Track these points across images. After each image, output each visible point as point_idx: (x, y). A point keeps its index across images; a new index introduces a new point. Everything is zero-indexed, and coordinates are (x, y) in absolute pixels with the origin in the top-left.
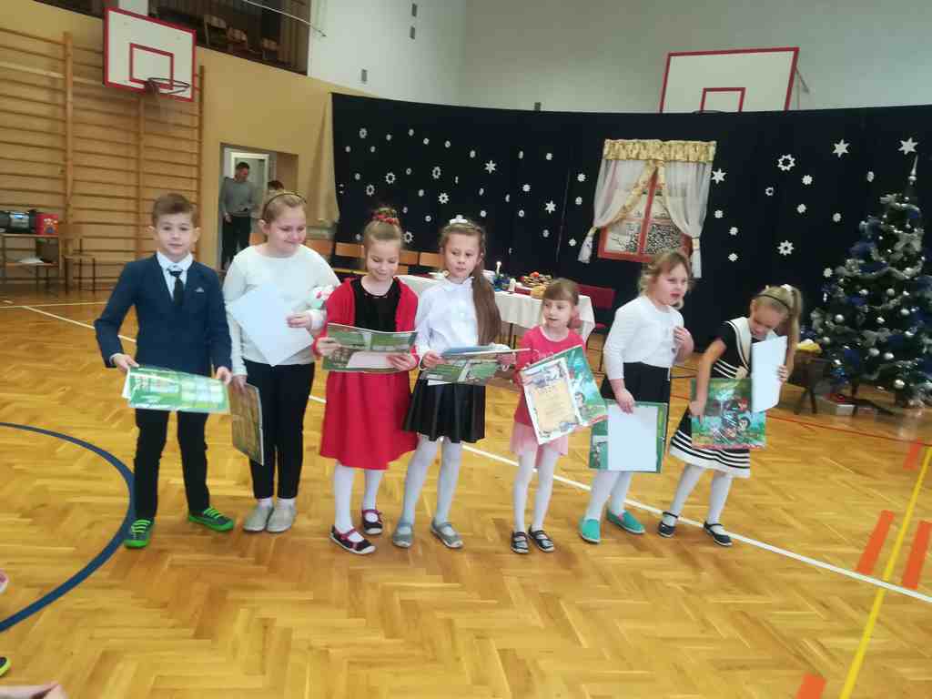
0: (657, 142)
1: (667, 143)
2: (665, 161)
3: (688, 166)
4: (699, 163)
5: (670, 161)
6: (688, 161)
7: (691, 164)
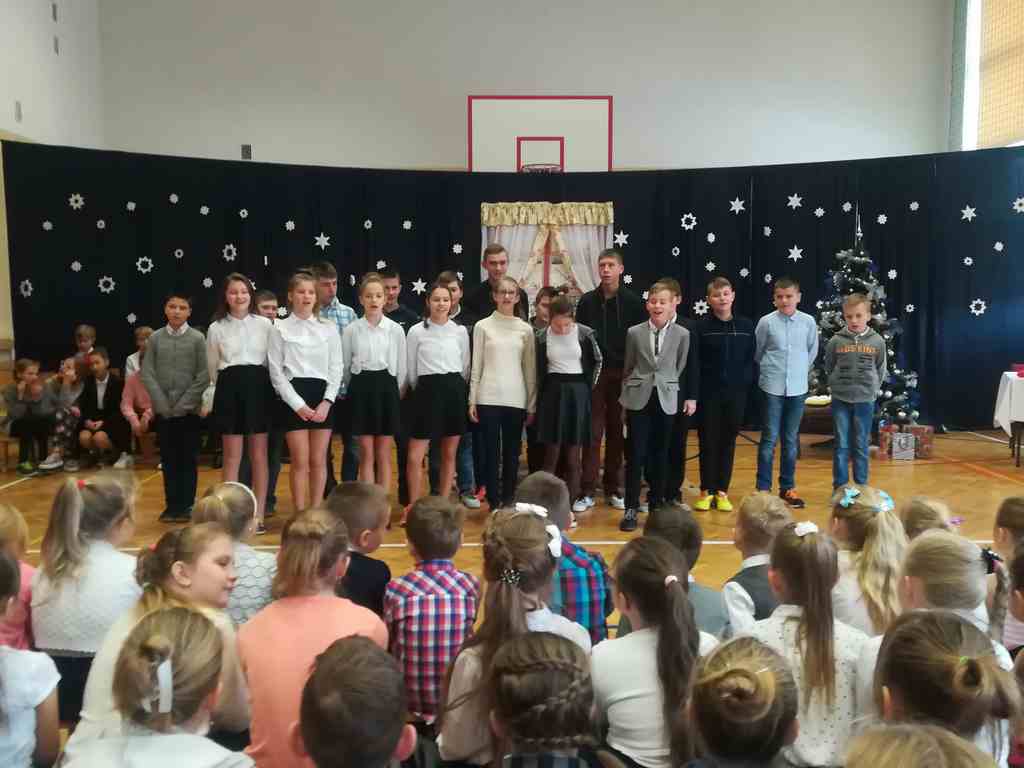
0: (547, 204)
1: (560, 205)
2: (560, 225)
3: (587, 230)
4: (599, 227)
5: (567, 225)
6: (586, 224)
7: (590, 228)
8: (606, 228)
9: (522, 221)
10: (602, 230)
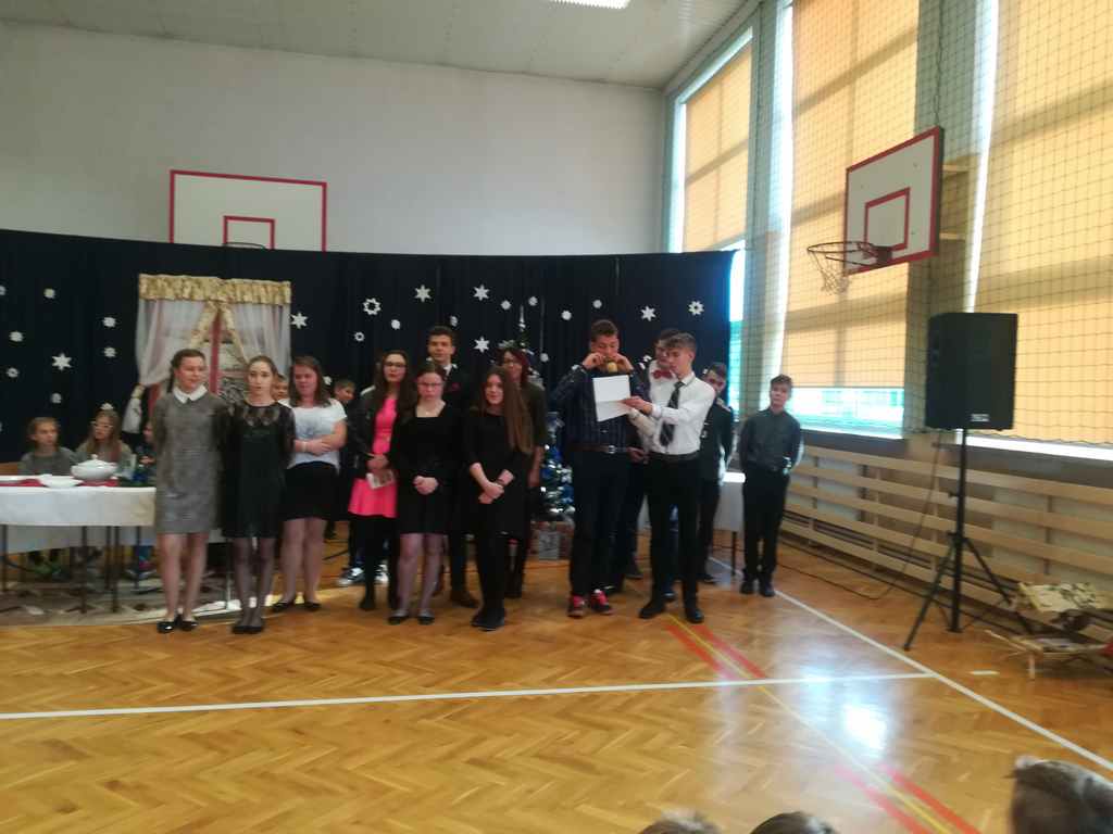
0: (215, 280)
1: (230, 281)
2: (230, 303)
3: (261, 309)
4: (274, 306)
5: (237, 303)
6: (260, 303)
7: (264, 307)
8: (281, 307)
9: (186, 295)
10: (277, 309)
